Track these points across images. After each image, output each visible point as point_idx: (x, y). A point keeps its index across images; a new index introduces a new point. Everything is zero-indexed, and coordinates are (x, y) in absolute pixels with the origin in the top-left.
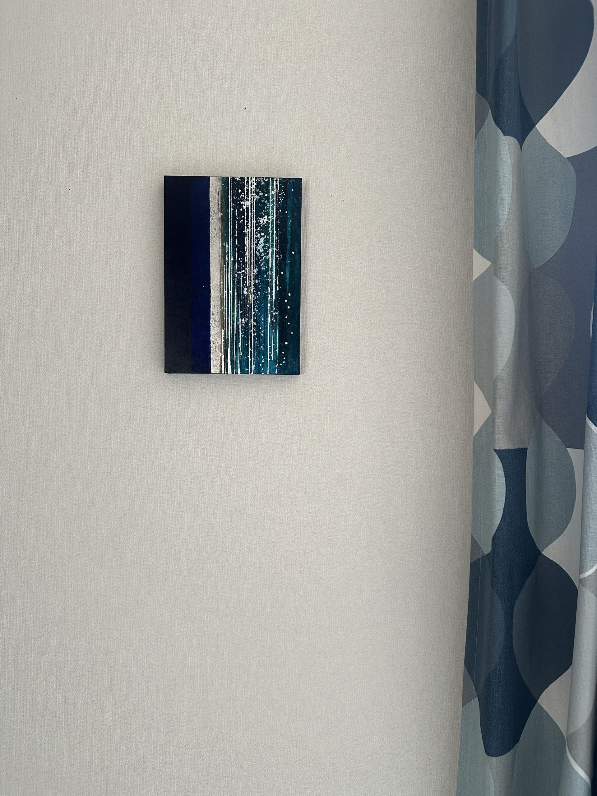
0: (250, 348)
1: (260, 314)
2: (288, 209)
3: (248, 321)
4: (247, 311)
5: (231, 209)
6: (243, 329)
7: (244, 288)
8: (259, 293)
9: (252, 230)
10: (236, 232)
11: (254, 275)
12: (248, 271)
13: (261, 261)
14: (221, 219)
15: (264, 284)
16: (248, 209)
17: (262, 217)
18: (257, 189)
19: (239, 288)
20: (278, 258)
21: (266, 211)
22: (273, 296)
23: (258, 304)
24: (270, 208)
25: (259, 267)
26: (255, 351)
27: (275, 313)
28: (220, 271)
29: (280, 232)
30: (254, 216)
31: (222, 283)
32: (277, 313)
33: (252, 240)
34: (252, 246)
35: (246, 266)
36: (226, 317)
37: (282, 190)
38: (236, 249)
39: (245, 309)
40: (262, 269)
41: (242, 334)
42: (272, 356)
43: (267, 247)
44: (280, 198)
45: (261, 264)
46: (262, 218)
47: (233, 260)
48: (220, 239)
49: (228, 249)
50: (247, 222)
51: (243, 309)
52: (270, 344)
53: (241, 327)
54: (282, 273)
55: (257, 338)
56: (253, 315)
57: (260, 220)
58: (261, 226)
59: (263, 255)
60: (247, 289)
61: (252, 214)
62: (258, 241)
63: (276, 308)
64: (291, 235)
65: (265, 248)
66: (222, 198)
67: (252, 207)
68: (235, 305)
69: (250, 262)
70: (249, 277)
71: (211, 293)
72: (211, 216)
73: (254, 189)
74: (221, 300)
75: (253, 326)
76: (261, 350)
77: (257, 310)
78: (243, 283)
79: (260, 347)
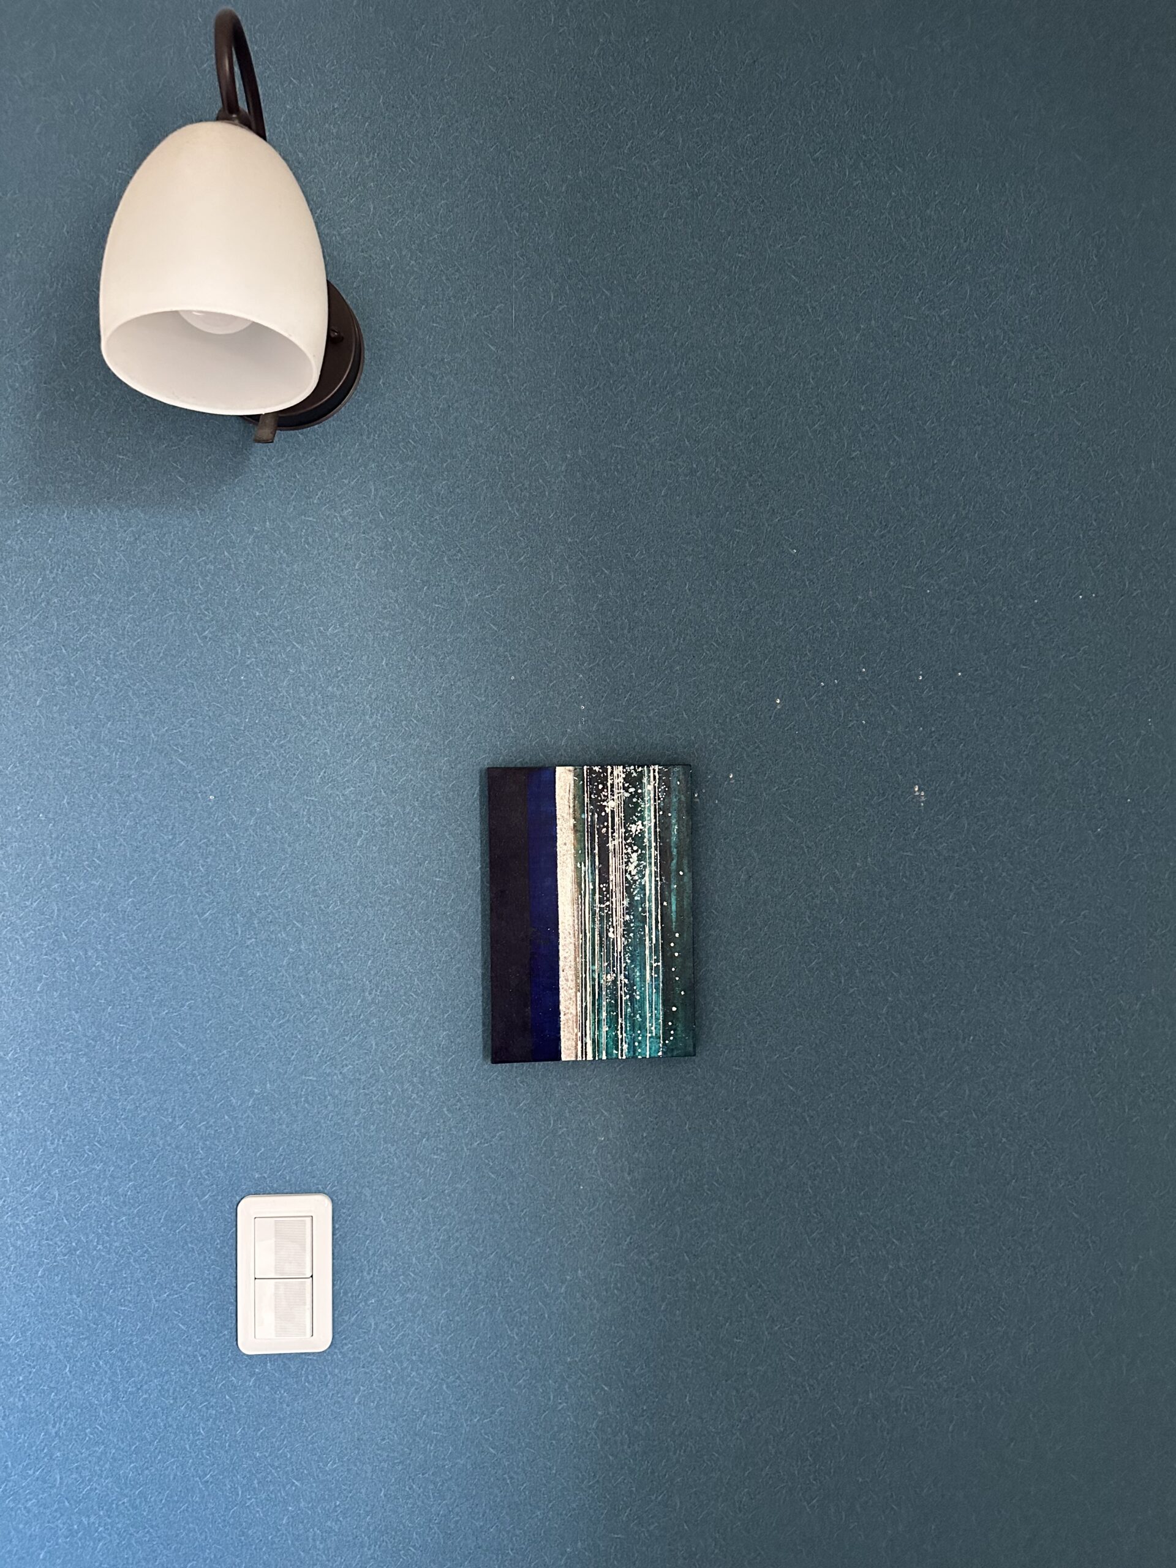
0: (619, 1019)
1: (633, 967)
2: (671, 809)
3: (616, 978)
4: (613, 963)
5: (587, 814)
6: (608, 991)
7: (609, 928)
8: (631, 935)
9: (619, 842)
10: (596, 847)
11: (624, 908)
12: (614, 903)
13: (633, 887)
14: (573, 828)
15: (638, 921)
16: (612, 812)
18: (626, 783)
19: (602, 928)
20: (659, 882)
21: (639, 814)
22: (652, 938)
23: (630, 952)
24: (646, 810)
25: (631, 896)
26: (628, 1022)
27: (657, 963)
28: (573, 904)
29: (661, 844)
30: (623, 821)
31: (576, 921)
33: (620, 857)
34: (620, 865)
35: (612, 895)
36: (583, 973)
37: (663, 784)
38: (597, 872)
39: (611, 959)
40: (636, 898)
41: (607, 999)
42: (654, 1030)
43: (642, 866)
44: (660, 794)
45: (634, 891)
46: (634, 825)
47: (592, 888)
48: (573, 858)
49: (585, 872)
50: (611, 832)
51: (608, 960)
52: (650, 1011)
53: (605, 987)
54: (665, 904)
55: (629, 1003)
56: (623, 969)
57: (631, 827)
58: (633, 837)
59: (636, 879)
60: (613, 930)
61: (620, 819)
62: (629, 858)
64: (677, 846)
65: (639, 868)
66: (574, 798)
67: (618, 810)
68: (596, 955)
69: (617, 890)
70: (616, 911)
71: (559, 938)
72: (558, 825)
73: (621, 783)
74: (575, 947)
75: (623, 985)
76: (636, 1021)
77: (629, 961)
78: (608, 921)
79: (634, 1016)
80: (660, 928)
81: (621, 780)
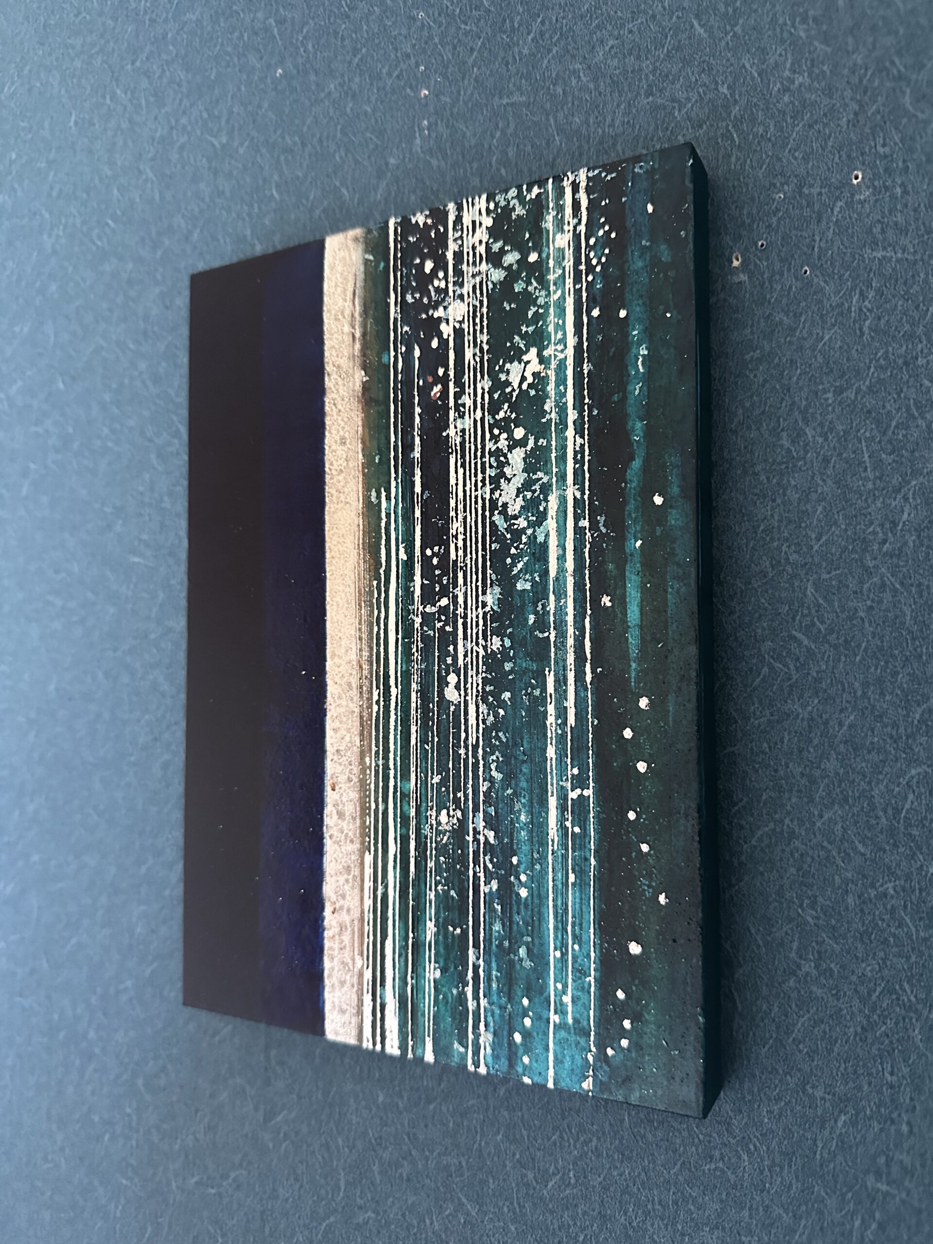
0: (471, 951)
1: (509, 791)
2: (628, 296)
3: (463, 822)
4: (457, 776)
5: (396, 350)
6: (442, 859)
7: (448, 674)
8: (506, 695)
9: (475, 421)
10: (417, 440)
11: (485, 614)
12: (461, 600)
13: (513, 551)
14: (363, 394)
15: (528, 654)
16: (459, 333)
17: (517, 355)
18: (495, 241)
19: (427, 673)
20: (588, 534)
21: (531, 329)
22: (566, 708)
23: (504, 748)
24: (551, 310)
25: (506, 581)
26: (494, 965)
27: (578, 791)
28: (360, 605)
29: (595, 412)
30: (486, 358)
31: (366, 654)
32: (586, 793)
33: (476, 464)
34: (476, 490)
35: (456, 577)
36: (380, 799)
37: (603, 220)
38: (418, 513)
39: (451, 766)
40: (519, 586)
41: (440, 882)
42: (570, 1004)
43: (537, 487)
44: (592, 254)
45: (514, 564)
46: (516, 363)
47: (405, 558)
48: (361, 479)
49: (388, 515)
50: (455, 393)
51: (442, 768)
52: (559, 944)
53: (434, 845)
54: (606, 601)
55: (499, 907)
56: (482, 798)
57: (508, 372)
58: (514, 399)
59: (521, 526)
60: (456, 679)
61: (477, 351)
62: (501, 465)
63: (584, 769)
64: (648, 414)
65: (529, 495)
66: (365, 312)
67: (475, 324)
68: (412, 750)
69: (468, 562)
70: (465, 625)
71: (325, 697)
72: (328, 391)
73: (484, 245)
74: (362, 725)
75: (482, 846)
76: (518, 967)
77: (497, 776)
78: (444, 653)
79: (514, 951)
80: (589, 678)
81: (482, 235)
